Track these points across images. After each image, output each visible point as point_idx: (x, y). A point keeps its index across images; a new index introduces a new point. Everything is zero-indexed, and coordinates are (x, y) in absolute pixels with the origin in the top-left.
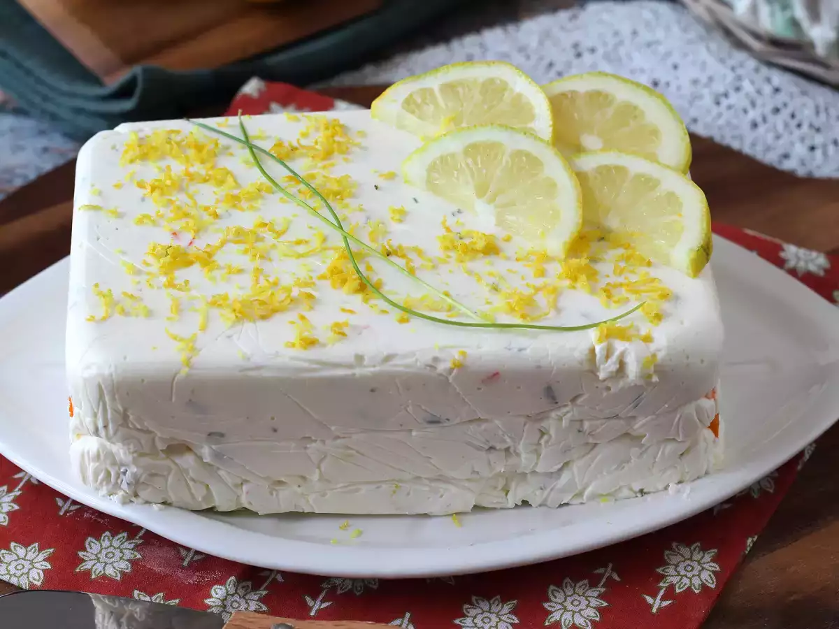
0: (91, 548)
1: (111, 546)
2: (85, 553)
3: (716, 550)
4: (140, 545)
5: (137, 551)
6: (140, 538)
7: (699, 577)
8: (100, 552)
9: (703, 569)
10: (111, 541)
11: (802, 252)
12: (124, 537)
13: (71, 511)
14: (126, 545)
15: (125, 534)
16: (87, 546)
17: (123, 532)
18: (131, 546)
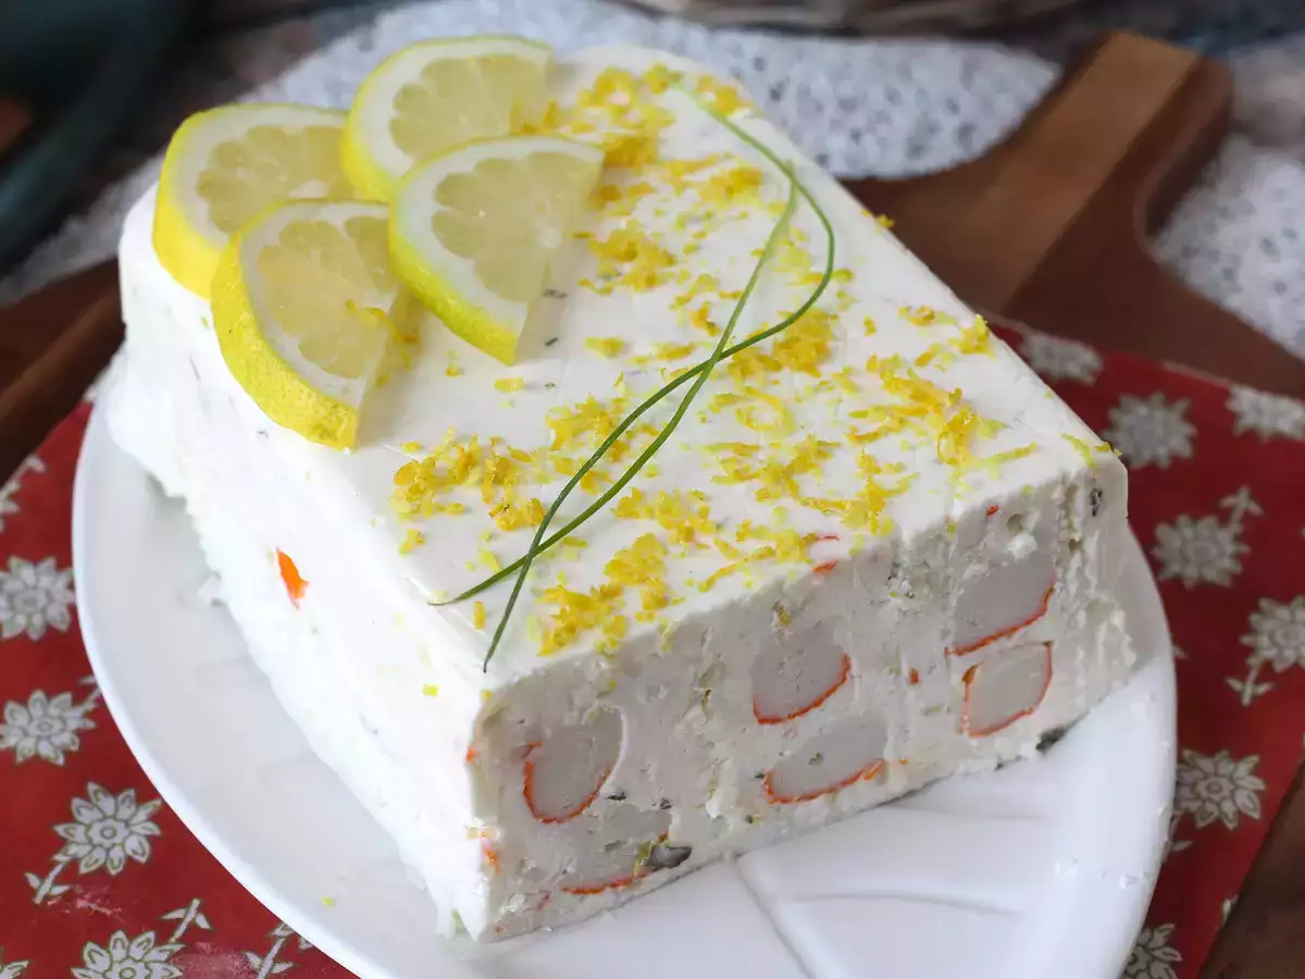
0: (94, 962)
1: (128, 957)
2: (82, 971)
3: (1172, 926)
4: (178, 953)
5: (175, 964)
6: (179, 941)
7: (1149, 973)
8: (110, 969)
9: (1154, 958)
10: (128, 949)
11: (1266, 401)
12: (148, 941)
13: (54, 897)
14: (155, 954)
15: (151, 935)
16: (86, 958)
17: (146, 931)
18: (164, 956)
